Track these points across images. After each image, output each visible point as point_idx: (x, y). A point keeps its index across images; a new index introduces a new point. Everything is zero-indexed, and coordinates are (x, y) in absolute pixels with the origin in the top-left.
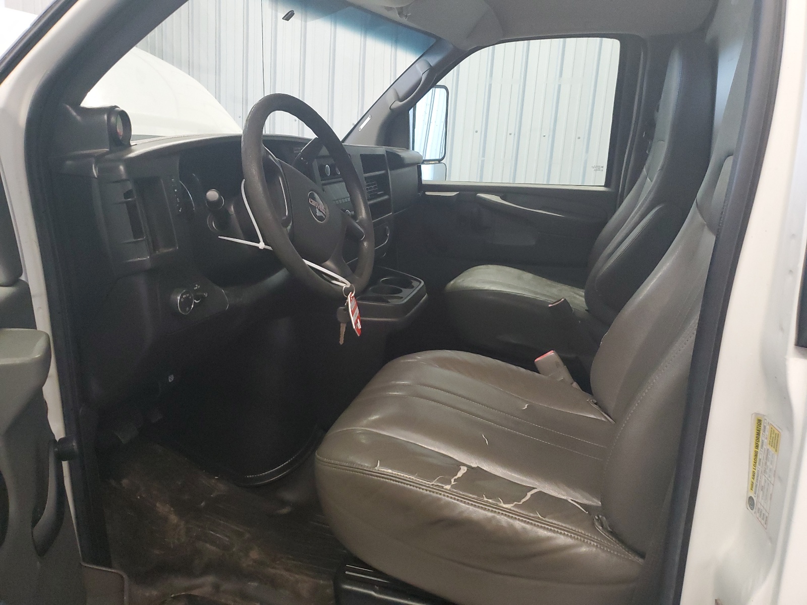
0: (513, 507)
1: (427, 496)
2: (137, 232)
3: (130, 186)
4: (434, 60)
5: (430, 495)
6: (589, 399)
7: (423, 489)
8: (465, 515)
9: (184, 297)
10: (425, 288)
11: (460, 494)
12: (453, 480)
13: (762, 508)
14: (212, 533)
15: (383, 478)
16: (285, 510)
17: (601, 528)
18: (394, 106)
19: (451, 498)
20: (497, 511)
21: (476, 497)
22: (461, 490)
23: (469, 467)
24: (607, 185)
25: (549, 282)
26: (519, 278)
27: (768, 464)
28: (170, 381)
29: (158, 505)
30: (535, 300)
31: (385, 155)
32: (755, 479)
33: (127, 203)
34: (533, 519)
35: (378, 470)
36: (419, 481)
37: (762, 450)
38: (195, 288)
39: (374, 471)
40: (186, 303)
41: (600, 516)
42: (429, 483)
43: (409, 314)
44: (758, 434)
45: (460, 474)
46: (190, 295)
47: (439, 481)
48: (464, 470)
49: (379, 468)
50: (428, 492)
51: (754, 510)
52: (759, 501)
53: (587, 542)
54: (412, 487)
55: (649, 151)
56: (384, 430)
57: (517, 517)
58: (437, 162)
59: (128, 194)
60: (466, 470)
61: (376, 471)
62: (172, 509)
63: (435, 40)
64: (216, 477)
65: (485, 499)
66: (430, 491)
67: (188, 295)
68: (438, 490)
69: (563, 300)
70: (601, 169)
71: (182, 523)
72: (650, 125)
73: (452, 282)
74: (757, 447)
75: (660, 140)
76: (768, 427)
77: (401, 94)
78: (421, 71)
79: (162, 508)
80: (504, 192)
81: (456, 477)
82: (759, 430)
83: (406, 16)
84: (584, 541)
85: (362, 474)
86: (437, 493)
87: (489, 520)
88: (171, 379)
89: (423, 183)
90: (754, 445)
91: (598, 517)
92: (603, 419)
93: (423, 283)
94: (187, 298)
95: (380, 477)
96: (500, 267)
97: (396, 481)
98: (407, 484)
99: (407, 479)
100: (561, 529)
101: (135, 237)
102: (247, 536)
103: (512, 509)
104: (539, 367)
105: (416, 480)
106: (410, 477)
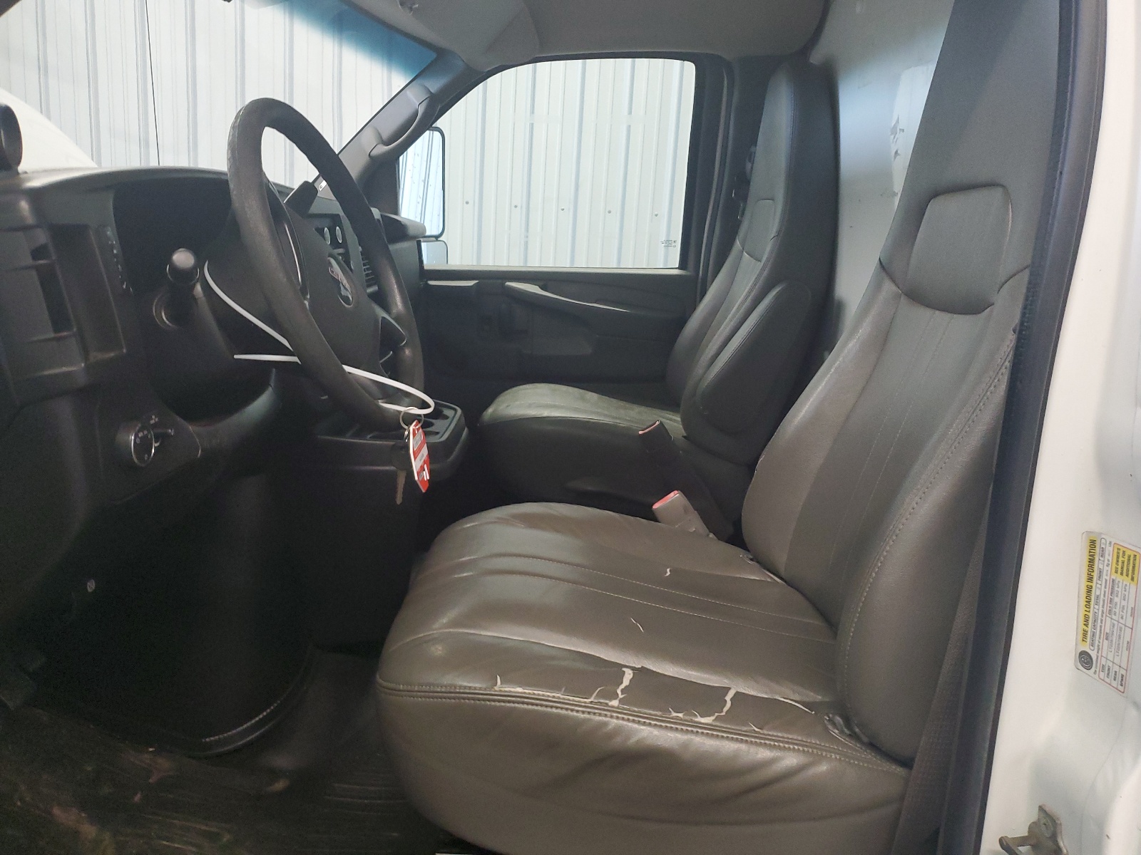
0: (713, 720)
1: (585, 720)
2: (59, 320)
3: (42, 237)
4: (435, 85)
5: (589, 720)
6: (741, 553)
7: (577, 711)
8: (649, 742)
9: (140, 435)
10: (463, 419)
11: (634, 711)
12: (619, 692)
13: (1111, 664)
14: (165, 843)
15: (509, 702)
16: (280, 785)
17: (837, 731)
18: (375, 153)
19: (623, 719)
20: (695, 730)
21: (659, 713)
22: (635, 706)
23: (633, 669)
24: (683, 265)
25: (622, 403)
26: (583, 399)
27: (1116, 600)
28: (90, 590)
29: (56, 811)
30: (615, 426)
31: (381, 220)
32: (1090, 626)
33: (37, 268)
34: (748, 734)
35: (501, 691)
36: (569, 700)
37: (1099, 582)
38: (152, 422)
39: (493, 693)
40: (143, 446)
41: (831, 715)
42: (585, 700)
43: (452, 457)
44: (1091, 561)
45: (626, 682)
46: (149, 432)
47: (600, 695)
48: (628, 676)
49: (501, 687)
50: (586, 716)
51: (1093, 669)
52: (1104, 654)
53: (826, 755)
54: (559, 711)
55: (742, 216)
56: (485, 629)
57: (725, 735)
58: (434, 239)
59: (38, 253)
60: (632, 675)
61: (496, 693)
62: (83, 815)
63: (434, 55)
64: (151, 749)
65: (674, 714)
66: (589, 713)
67: (146, 432)
68: (600, 709)
69: (658, 423)
70: (673, 244)
71: (107, 836)
72: (741, 183)
73: (490, 410)
74: (1090, 579)
75: (758, 200)
76: (1109, 549)
77: (385, 135)
78: (416, 101)
79: (66, 816)
80: (545, 279)
81: (622, 686)
82: (1092, 556)
83: (411, 9)
84: (822, 754)
85: (472, 702)
86: (600, 715)
87: (685, 746)
88: (91, 586)
89: (425, 268)
90: (1085, 577)
91: (829, 717)
92: (769, 580)
93: (459, 411)
94: (145, 437)
95: (504, 701)
96: (552, 386)
97: (532, 704)
98: (552, 707)
99: (550, 699)
100: (788, 743)
101: (56, 331)
102: (226, 838)
103: (714, 724)
104: (659, 516)
105: (564, 699)
106: (553, 694)
